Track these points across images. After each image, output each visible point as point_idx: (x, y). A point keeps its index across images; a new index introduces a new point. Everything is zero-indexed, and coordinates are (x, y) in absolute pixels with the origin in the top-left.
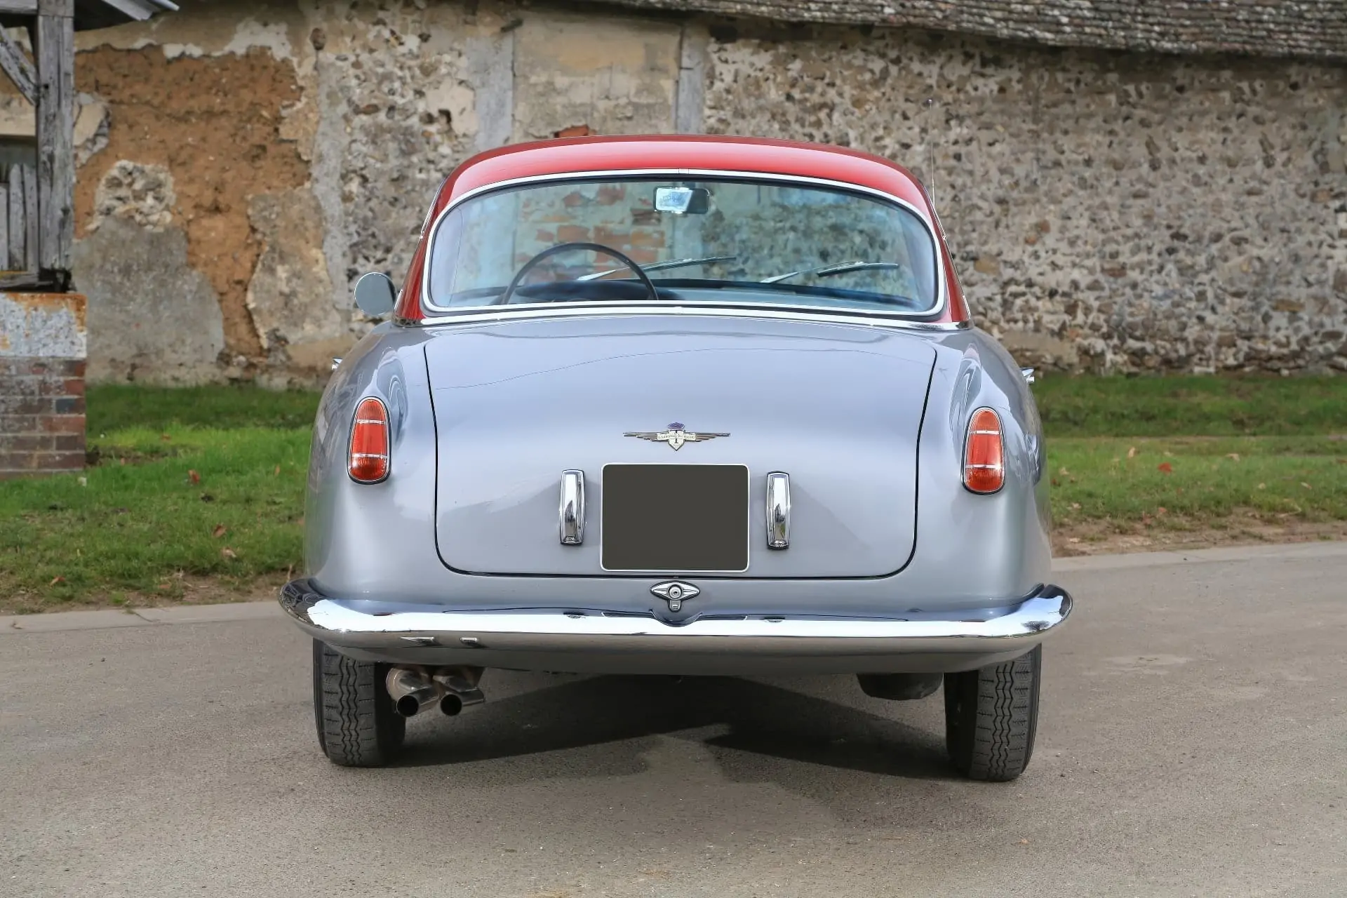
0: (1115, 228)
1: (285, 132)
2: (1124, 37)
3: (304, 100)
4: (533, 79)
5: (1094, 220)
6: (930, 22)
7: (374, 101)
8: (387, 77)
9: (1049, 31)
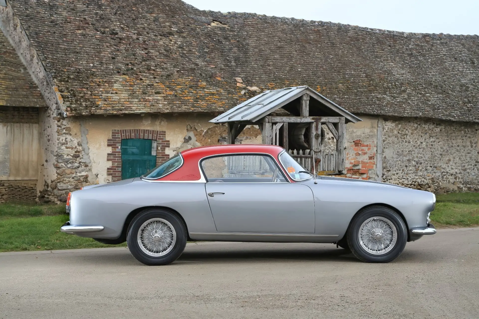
0: (464, 160)
4: (350, 130)
5: (460, 159)
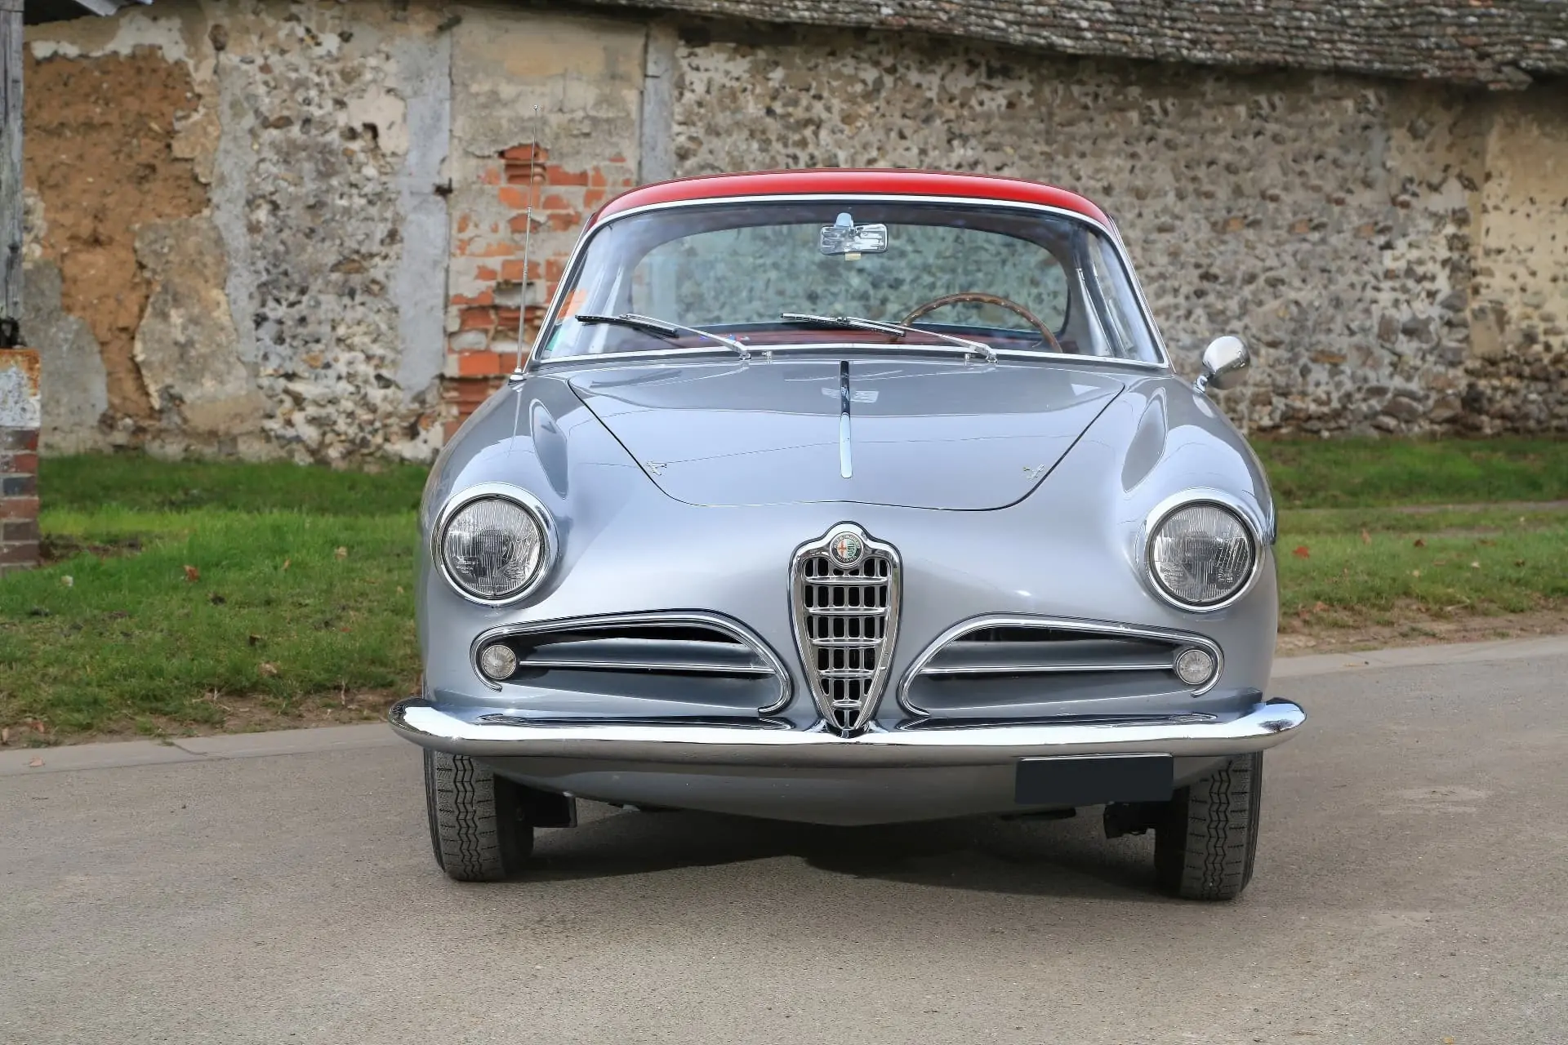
0: (1138, 268)
1: (180, 149)
2: (1152, 45)
3: (202, 110)
4: (474, 88)
6: (934, 24)
7: (286, 113)
8: (302, 84)
9: (1067, 37)
